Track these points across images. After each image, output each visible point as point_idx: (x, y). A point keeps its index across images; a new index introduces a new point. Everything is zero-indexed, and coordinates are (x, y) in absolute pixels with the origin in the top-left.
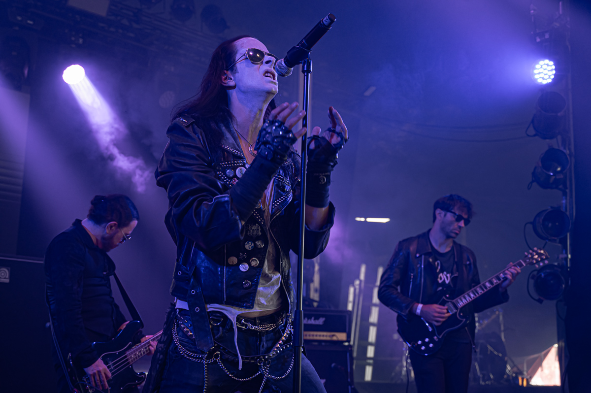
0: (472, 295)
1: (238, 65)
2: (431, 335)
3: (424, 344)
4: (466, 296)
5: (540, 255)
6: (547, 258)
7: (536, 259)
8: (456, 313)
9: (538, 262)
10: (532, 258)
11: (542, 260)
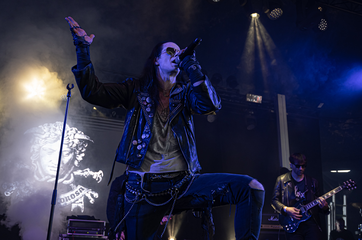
0: (314, 204)
1: (162, 55)
2: (292, 223)
3: (289, 227)
4: (311, 204)
5: (351, 184)
6: (355, 185)
7: (349, 186)
8: (305, 212)
9: (349, 187)
10: (347, 185)
11: (353, 186)
